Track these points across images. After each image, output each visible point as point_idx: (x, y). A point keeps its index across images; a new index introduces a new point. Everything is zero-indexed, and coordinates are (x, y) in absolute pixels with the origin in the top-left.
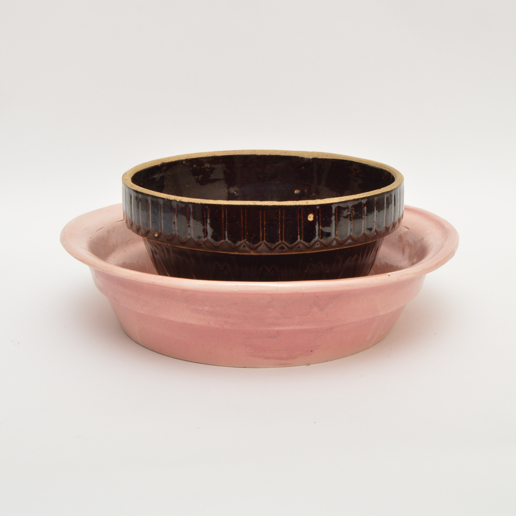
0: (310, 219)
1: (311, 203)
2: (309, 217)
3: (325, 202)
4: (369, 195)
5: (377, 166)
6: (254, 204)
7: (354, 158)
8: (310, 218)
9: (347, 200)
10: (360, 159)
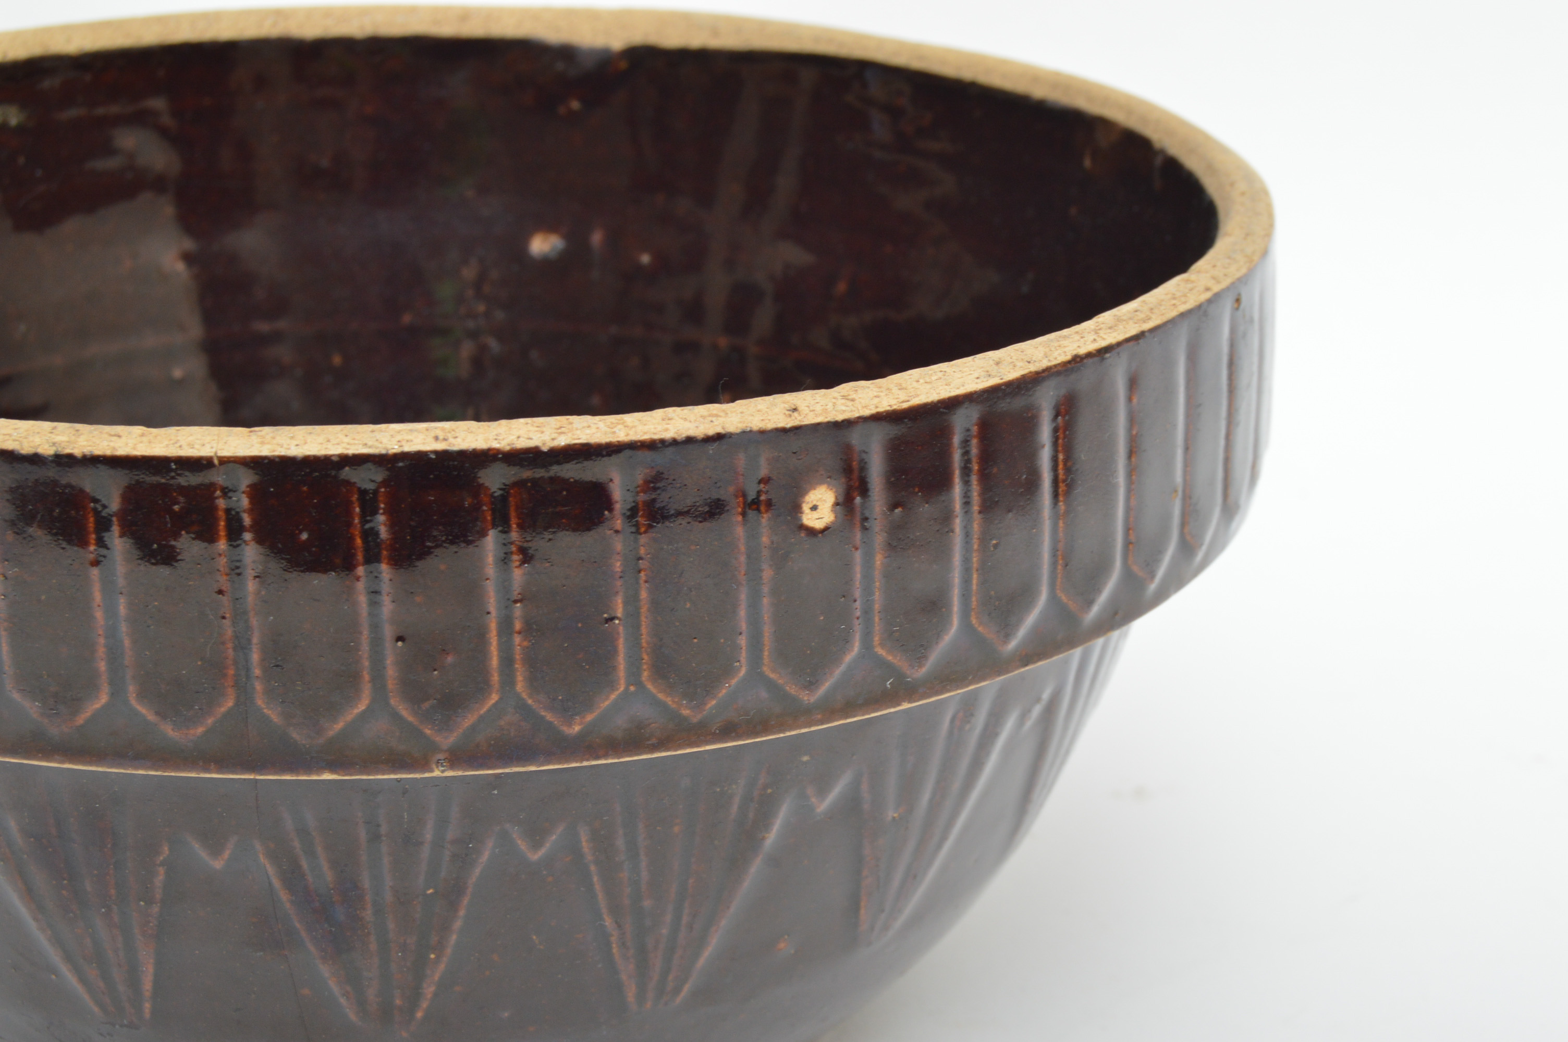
0: (815, 515)
1: (818, 408)
2: (806, 508)
3: (903, 396)
4: (1149, 319)
5: (1038, 92)
6: (440, 446)
7: (881, 42)
8: (814, 508)
9: (1033, 368)
10: (916, 49)
